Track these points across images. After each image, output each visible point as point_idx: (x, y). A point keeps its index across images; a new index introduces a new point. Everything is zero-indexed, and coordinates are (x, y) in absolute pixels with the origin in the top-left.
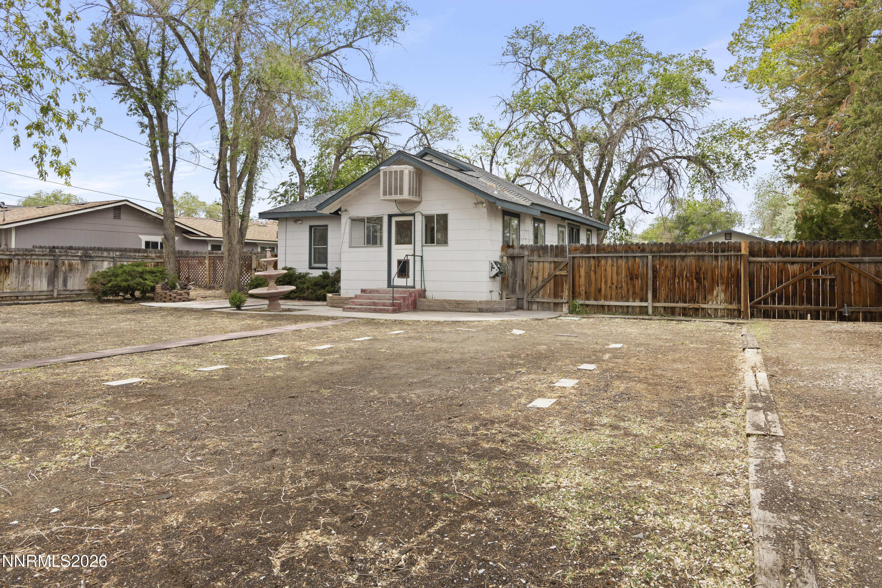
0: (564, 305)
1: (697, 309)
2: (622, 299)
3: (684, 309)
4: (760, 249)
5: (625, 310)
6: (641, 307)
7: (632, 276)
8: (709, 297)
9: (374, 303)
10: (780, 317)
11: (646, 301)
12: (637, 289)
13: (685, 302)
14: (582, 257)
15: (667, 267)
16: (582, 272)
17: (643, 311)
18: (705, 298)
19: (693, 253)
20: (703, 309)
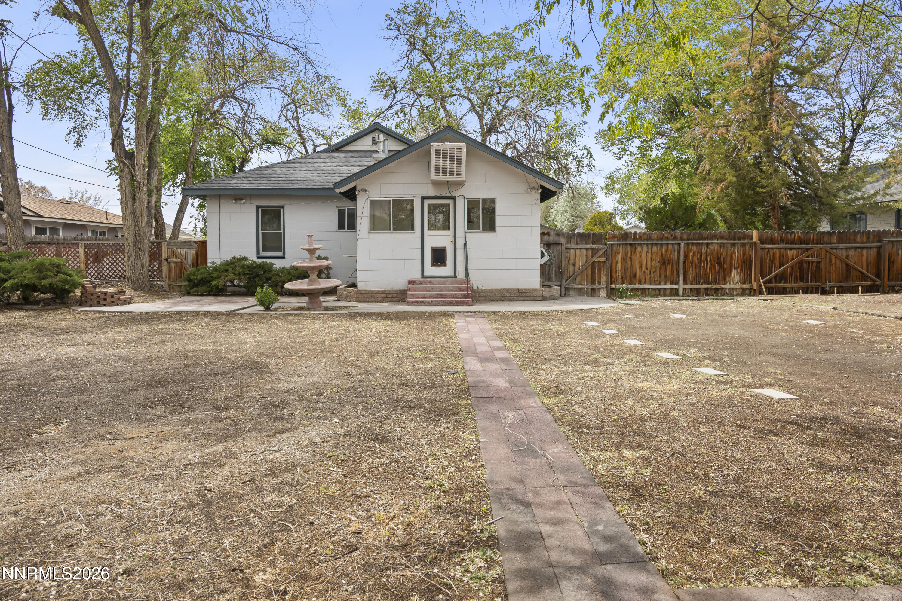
0: (602, 290)
1: (717, 289)
2: (655, 283)
3: (707, 289)
4: (767, 237)
5: (657, 292)
6: (670, 289)
7: (664, 262)
8: (728, 279)
9: (441, 295)
10: (781, 293)
11: (677, 283)
12: (669, 273)
13: (708, 284)
14: (620, 244)
15: (694, 253)
16: (619, 258)
17: (674, 293)
18: (724, 280)
19: (716, 241)
20: (722, 289)
